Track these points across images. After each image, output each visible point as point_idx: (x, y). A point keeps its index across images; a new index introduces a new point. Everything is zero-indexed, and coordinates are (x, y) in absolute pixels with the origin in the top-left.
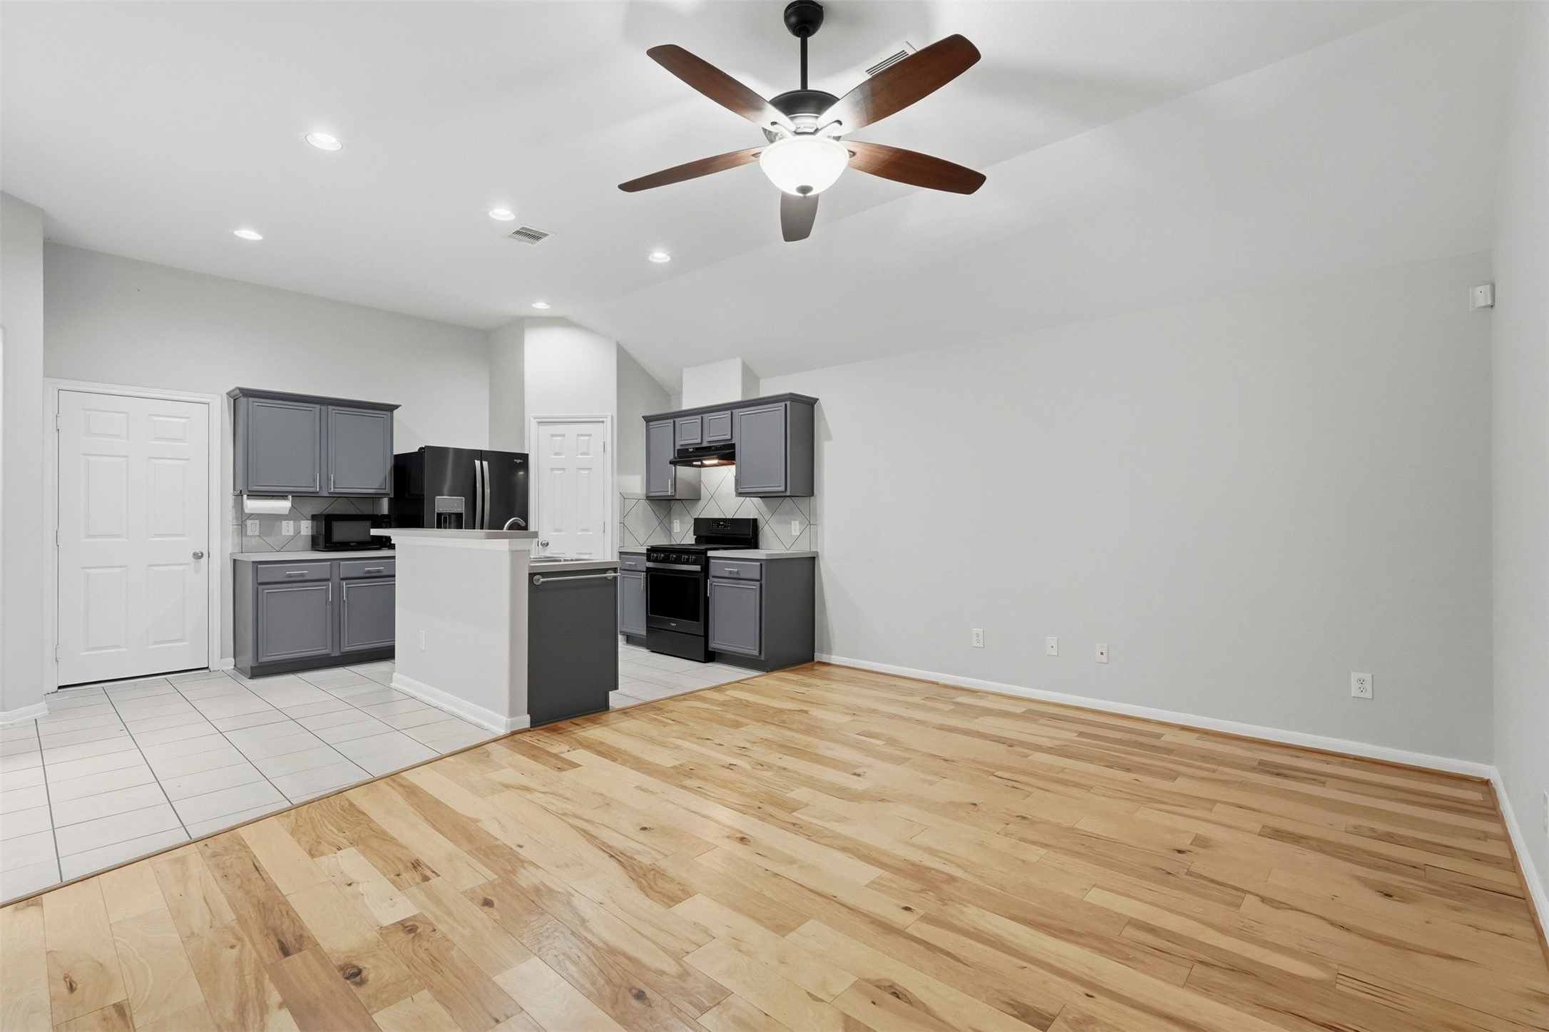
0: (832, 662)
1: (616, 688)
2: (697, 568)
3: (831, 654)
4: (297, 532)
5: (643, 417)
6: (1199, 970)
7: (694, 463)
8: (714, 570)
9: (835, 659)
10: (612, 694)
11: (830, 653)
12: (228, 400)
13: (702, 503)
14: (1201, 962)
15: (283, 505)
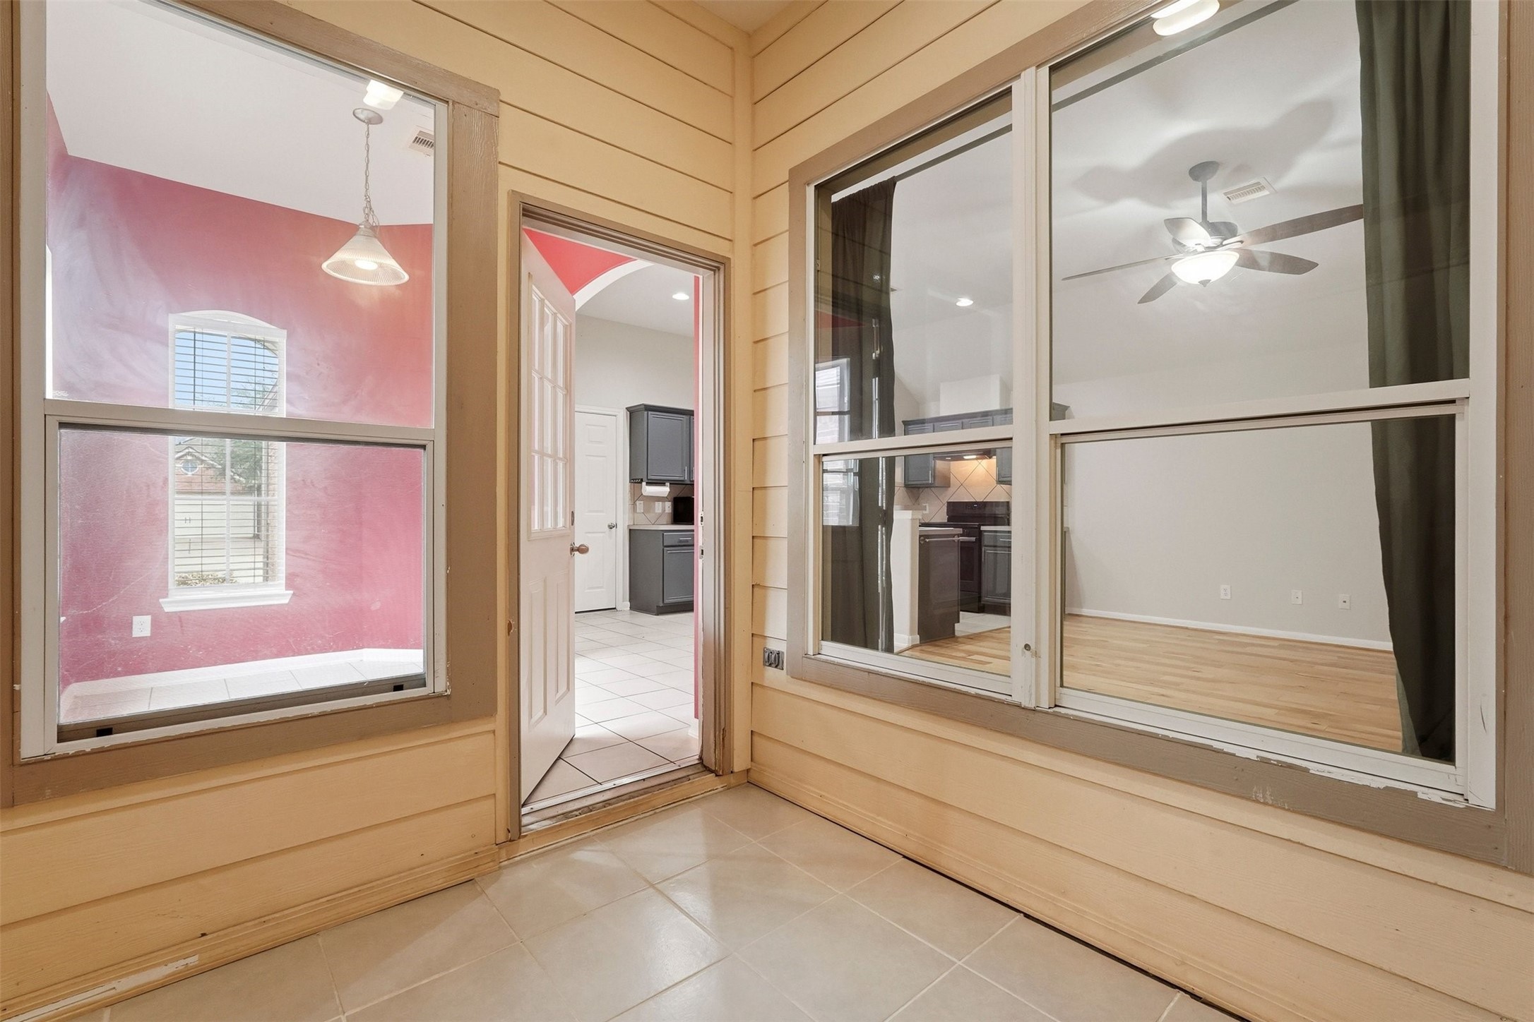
0: (1083, 614)
1: (959, 622)
2: (973, 539)
3: (1082, 608)
4: (664, 510)
5: (903, 422)
7: (965, 457)
8: (987, 540)
9: (1085, 611)
10: (956, 625)
11: (1081, 606)
12: (627, 413)
13: (951, 490)
15: (664, 490)
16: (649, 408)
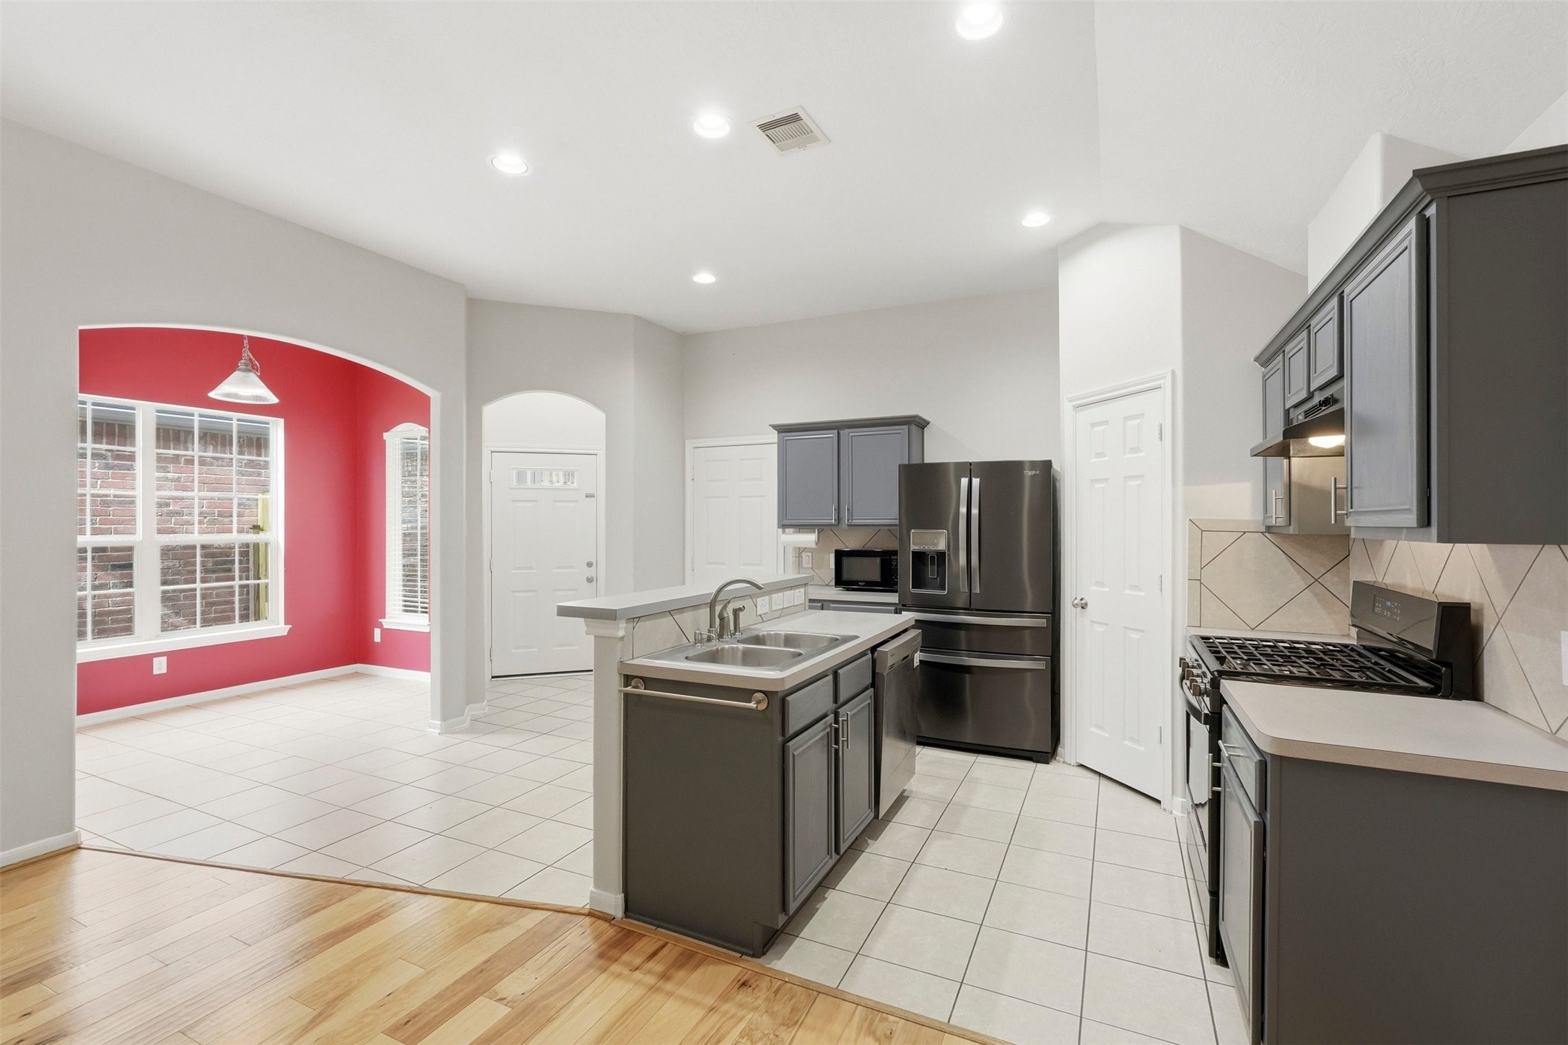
15: (810, 539)
16: (782, 430)
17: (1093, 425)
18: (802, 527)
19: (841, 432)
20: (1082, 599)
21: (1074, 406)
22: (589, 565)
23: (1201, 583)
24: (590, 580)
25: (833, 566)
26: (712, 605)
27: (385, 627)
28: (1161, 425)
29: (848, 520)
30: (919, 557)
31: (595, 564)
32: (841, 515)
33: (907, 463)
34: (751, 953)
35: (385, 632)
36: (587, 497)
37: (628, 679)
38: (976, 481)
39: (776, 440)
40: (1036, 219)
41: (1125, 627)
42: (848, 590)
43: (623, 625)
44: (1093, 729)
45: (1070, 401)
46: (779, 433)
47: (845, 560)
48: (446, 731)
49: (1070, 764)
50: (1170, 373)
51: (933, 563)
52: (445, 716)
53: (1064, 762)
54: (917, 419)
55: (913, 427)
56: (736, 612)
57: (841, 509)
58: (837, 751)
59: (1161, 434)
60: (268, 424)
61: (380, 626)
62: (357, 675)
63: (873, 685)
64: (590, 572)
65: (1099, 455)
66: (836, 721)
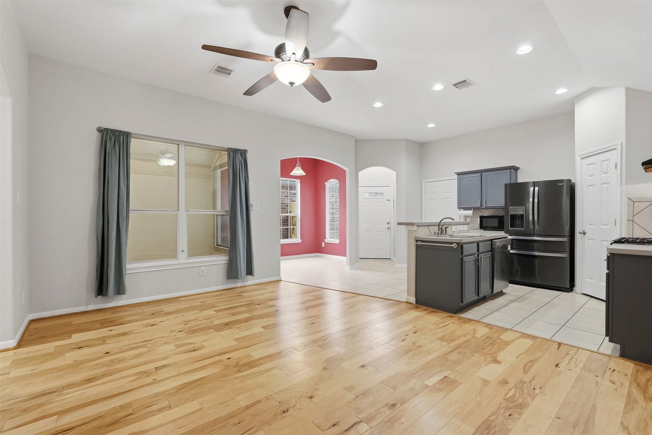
6: (130, 411)
14: (131, 414)
15: (470, 212)
16: (459, 174)
17: (589, 165)
18: (466, 209)
19: (482, 173)
20: (584, 231)
21: (581, 158)
22: (388, 223)
23: (633, 221)
24: (388, 229)
25: (479, 223)
26: (439, 225)
27: (326, 242)
28: (616, 163)
29: (485, 205)
30: (513, 217)
31: (390, 223)
32: (482, 204)
33: (509, 183)
34: (452, 312)
35: (326, 243)
36: (387, 200)
37: (417, 241)
38: (537, 189)
39: (457, 178)
40: (561, 91)
41: (601, 240)
42: (485, 230)
43: (416, 227)
44: (588, 280)
45: (579, 156)
46: (458, 175)
47: (484, 220)
48: (351, 269)
49: (579, 294)
50: (620, 143)
51: (519, 219)
52: (350, 265)
53: (576, 293)
54: (513, 167)
55: (512, 170)
56: (446, 228)
57: (482, 201)
58: (478, 265)
59: (616, 166)
60: (296, 182)
61: (324, 241)
62: (317, 256)
63: (491, 251)
64: (388, 226)
65: (591, 176)
66: (478, 257)
